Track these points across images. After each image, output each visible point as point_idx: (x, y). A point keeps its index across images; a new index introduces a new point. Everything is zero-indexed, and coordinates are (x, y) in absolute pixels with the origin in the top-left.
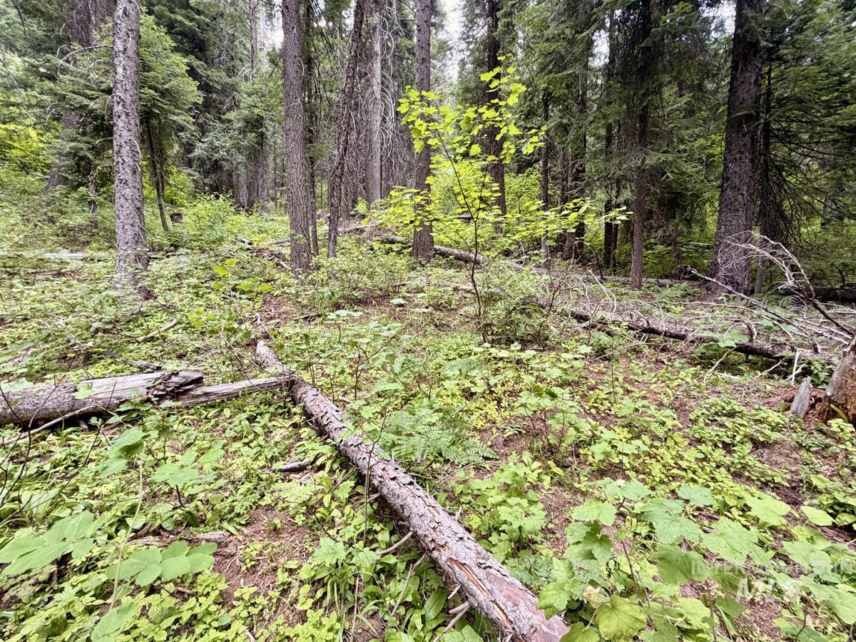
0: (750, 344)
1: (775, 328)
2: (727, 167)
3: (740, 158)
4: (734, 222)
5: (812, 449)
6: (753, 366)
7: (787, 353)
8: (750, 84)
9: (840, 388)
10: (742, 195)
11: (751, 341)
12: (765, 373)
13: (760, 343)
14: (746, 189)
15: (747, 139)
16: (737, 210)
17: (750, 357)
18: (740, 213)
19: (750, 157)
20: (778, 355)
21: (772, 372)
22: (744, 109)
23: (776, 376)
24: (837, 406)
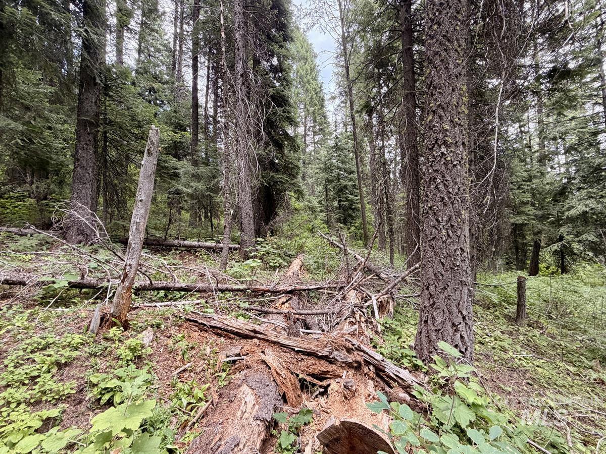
0: (82, 281)
1: (99, 268)
2: (78, 151)
3: (87, 149)
4: (83, 191)
5: (98, 354)
6: (87, 296)
7: (105, 284)
8: (92, 102)
9: (117, 306)
10: (89, 173)
11: (83, 279)
12: (91, 300)
13: (90, 279)
14: (91, 170)
15: (91, 137)
16: (85, 183)
17: (83, 290)
18: (88, 186)
19: (93, 150)
20: (99, 287)
21: (96, 299)
22: (88, 116)
23: (99, 301)
24: (116, 318)
